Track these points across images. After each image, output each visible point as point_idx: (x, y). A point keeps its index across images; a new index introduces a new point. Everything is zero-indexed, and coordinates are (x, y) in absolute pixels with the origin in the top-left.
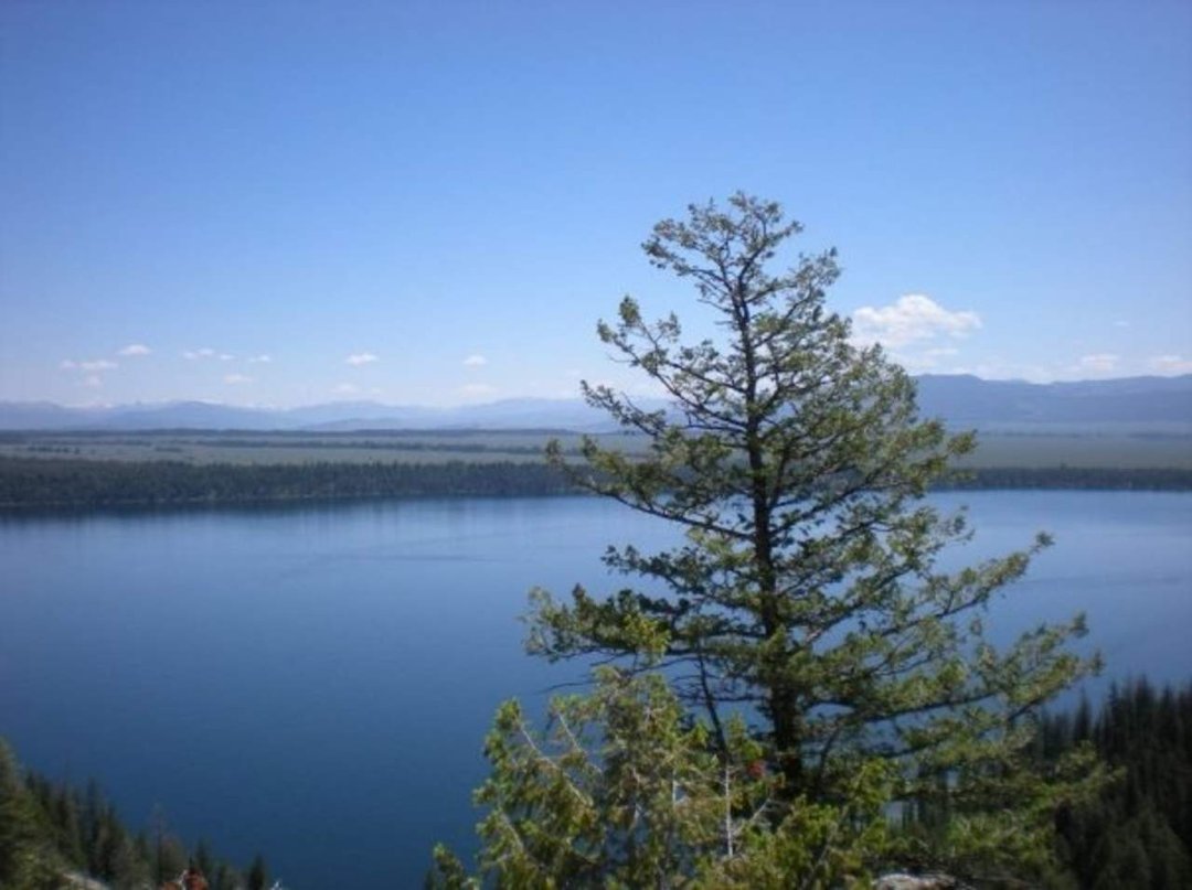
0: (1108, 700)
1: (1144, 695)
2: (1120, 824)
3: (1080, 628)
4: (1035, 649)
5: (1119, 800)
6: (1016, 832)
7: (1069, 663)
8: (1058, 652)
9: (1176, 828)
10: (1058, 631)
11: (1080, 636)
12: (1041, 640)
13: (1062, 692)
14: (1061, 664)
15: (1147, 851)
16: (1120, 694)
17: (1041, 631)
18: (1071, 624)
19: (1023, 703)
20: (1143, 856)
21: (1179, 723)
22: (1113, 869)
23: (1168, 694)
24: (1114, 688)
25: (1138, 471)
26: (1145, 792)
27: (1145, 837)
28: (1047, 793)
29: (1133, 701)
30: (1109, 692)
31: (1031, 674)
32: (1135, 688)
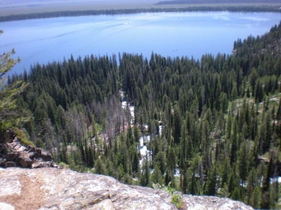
0: (31, 69)
1: (38, 67)
2: (38, 96)
3: (13, 52)
4: (3, 58)
5: (37, 91)
6: (8, 102)
7: (11, 60)
8: (8, 58)
9: (51, 95)
10: (8, 53)
11: (13, 54)
12: (4, 56)
13: (12, 68)
14: (9, 61)
15: (45, 101)
16: (33, 68)
17: (4, 54)
18: (11, 51)
19: (3, 72)
20: (44, 103)
21: (47, 71)
22: (39, 107)
23: (44, 66)
24: (31, 66)
25: (30, 14)
26: (42, 89)
27: (44, 99)
28: (12, 92)
29: (36, 68)
30: (30, 67)
31: (3, 65)
32: (36, 66)
